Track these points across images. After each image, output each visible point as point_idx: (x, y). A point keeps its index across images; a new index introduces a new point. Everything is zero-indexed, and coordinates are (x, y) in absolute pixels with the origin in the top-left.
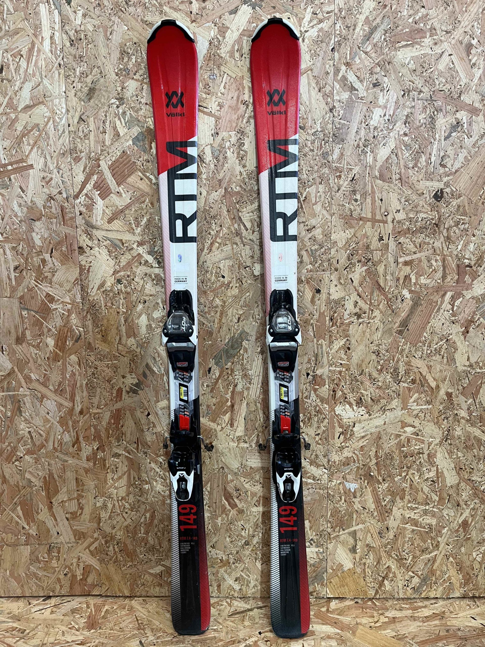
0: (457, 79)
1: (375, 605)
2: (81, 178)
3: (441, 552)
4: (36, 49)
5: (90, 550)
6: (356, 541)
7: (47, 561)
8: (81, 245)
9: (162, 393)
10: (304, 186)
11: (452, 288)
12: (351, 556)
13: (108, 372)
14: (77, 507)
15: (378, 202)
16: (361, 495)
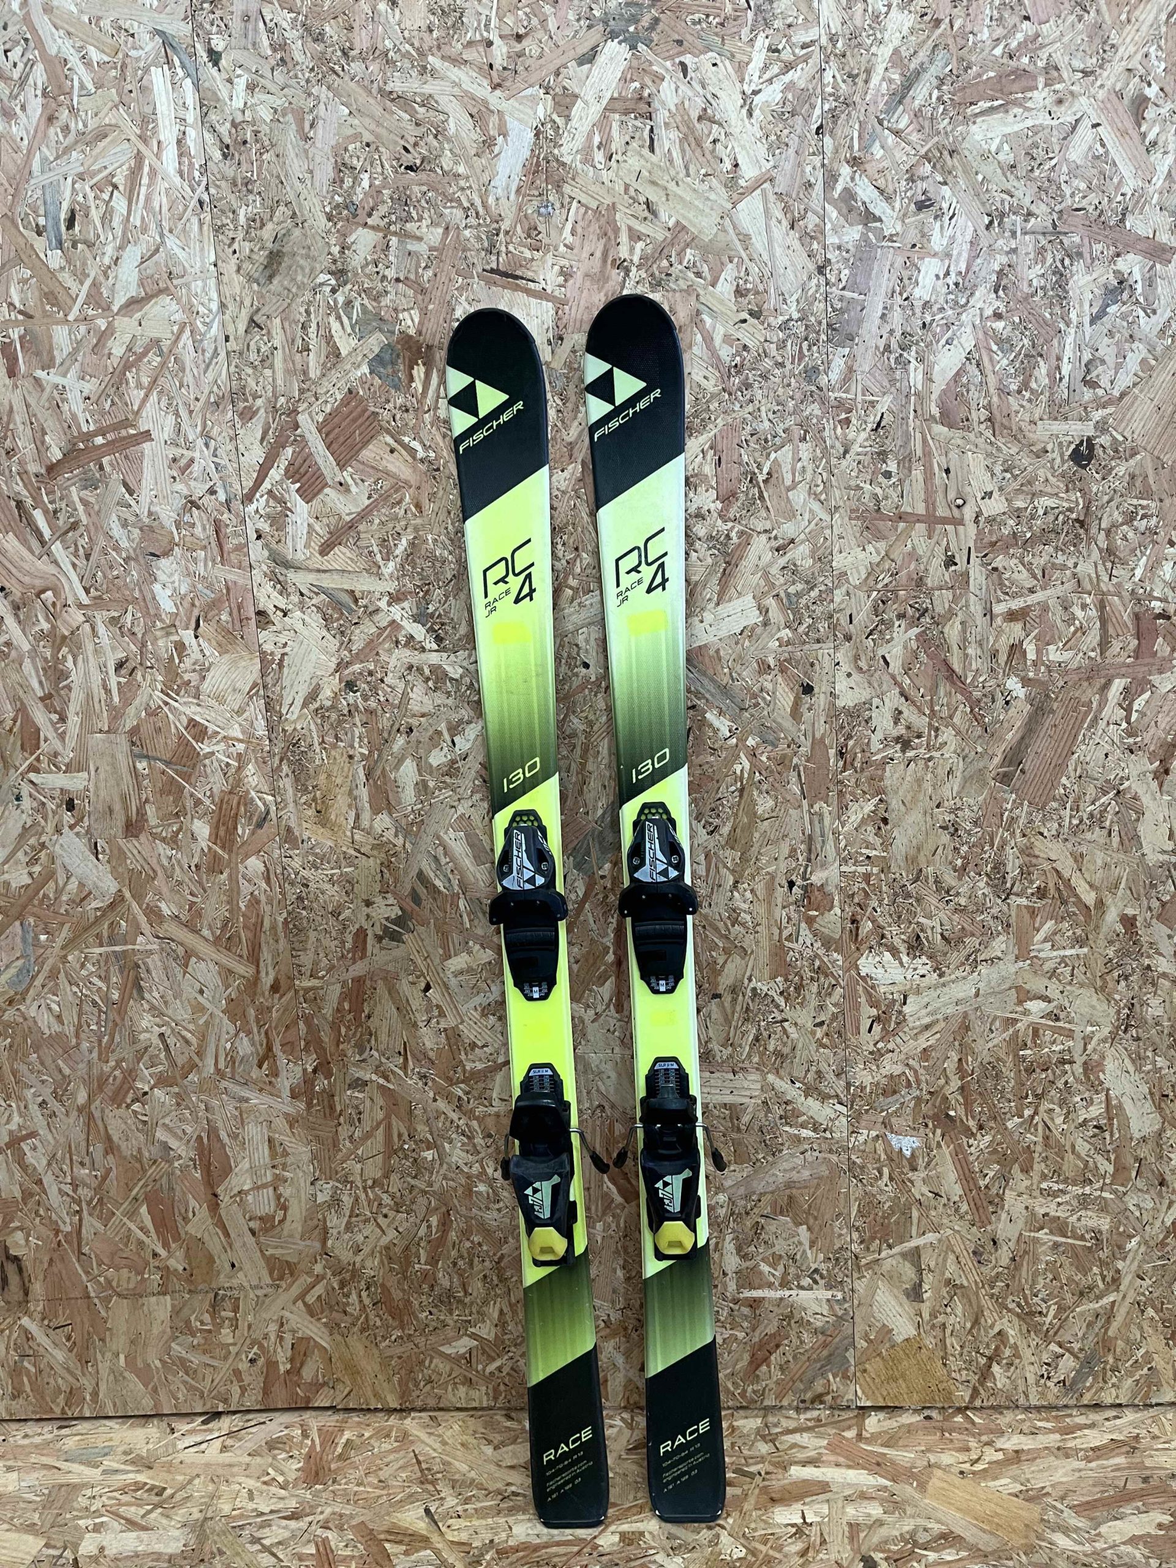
0: (1115, 180)
1: (973, 1423)
2: (256, 455)
3: (1124, 1297)
4: (146, 169)
5: (305, 1304)
6: (920, 1271)
7: (210, 1331)
8: (261, 607)
9: (456, 937)
10: (765, 448)
11: (1123, 670)
12: (908, 1307)
13: (333, 893)
14: (273, 1204)
15: (939, 476)
16: (928, 1164)
